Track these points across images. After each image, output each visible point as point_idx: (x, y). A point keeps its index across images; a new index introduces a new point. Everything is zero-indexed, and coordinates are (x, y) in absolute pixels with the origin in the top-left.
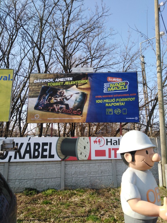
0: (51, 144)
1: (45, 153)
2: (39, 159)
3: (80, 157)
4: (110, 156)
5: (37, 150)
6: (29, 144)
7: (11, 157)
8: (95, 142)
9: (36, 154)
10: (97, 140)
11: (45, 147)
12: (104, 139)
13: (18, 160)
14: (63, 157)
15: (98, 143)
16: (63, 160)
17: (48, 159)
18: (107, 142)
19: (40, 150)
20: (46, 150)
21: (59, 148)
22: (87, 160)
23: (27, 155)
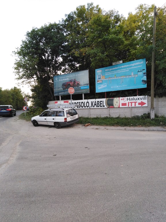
0: (103, 101)
1: (101, 105)
2: (99, 107)
3: (115, 106)
4: (129, 106)
5: (98, 104)
6: (95, 102)
7: (90, 107)
8: (122, 99)
9: (98, 105)
10: (123, 99)
11: (101, 103)
12: (126, 98)
13: (92, 107)
14: (108, 106)
15: (123, 100)
16: (108, 108)
17: (102, 107)
18: (127, 99)
19: (99, 104)
20: (101, 104)
21: (106, 103)
22: (118, 107)
23: (95, 106)
